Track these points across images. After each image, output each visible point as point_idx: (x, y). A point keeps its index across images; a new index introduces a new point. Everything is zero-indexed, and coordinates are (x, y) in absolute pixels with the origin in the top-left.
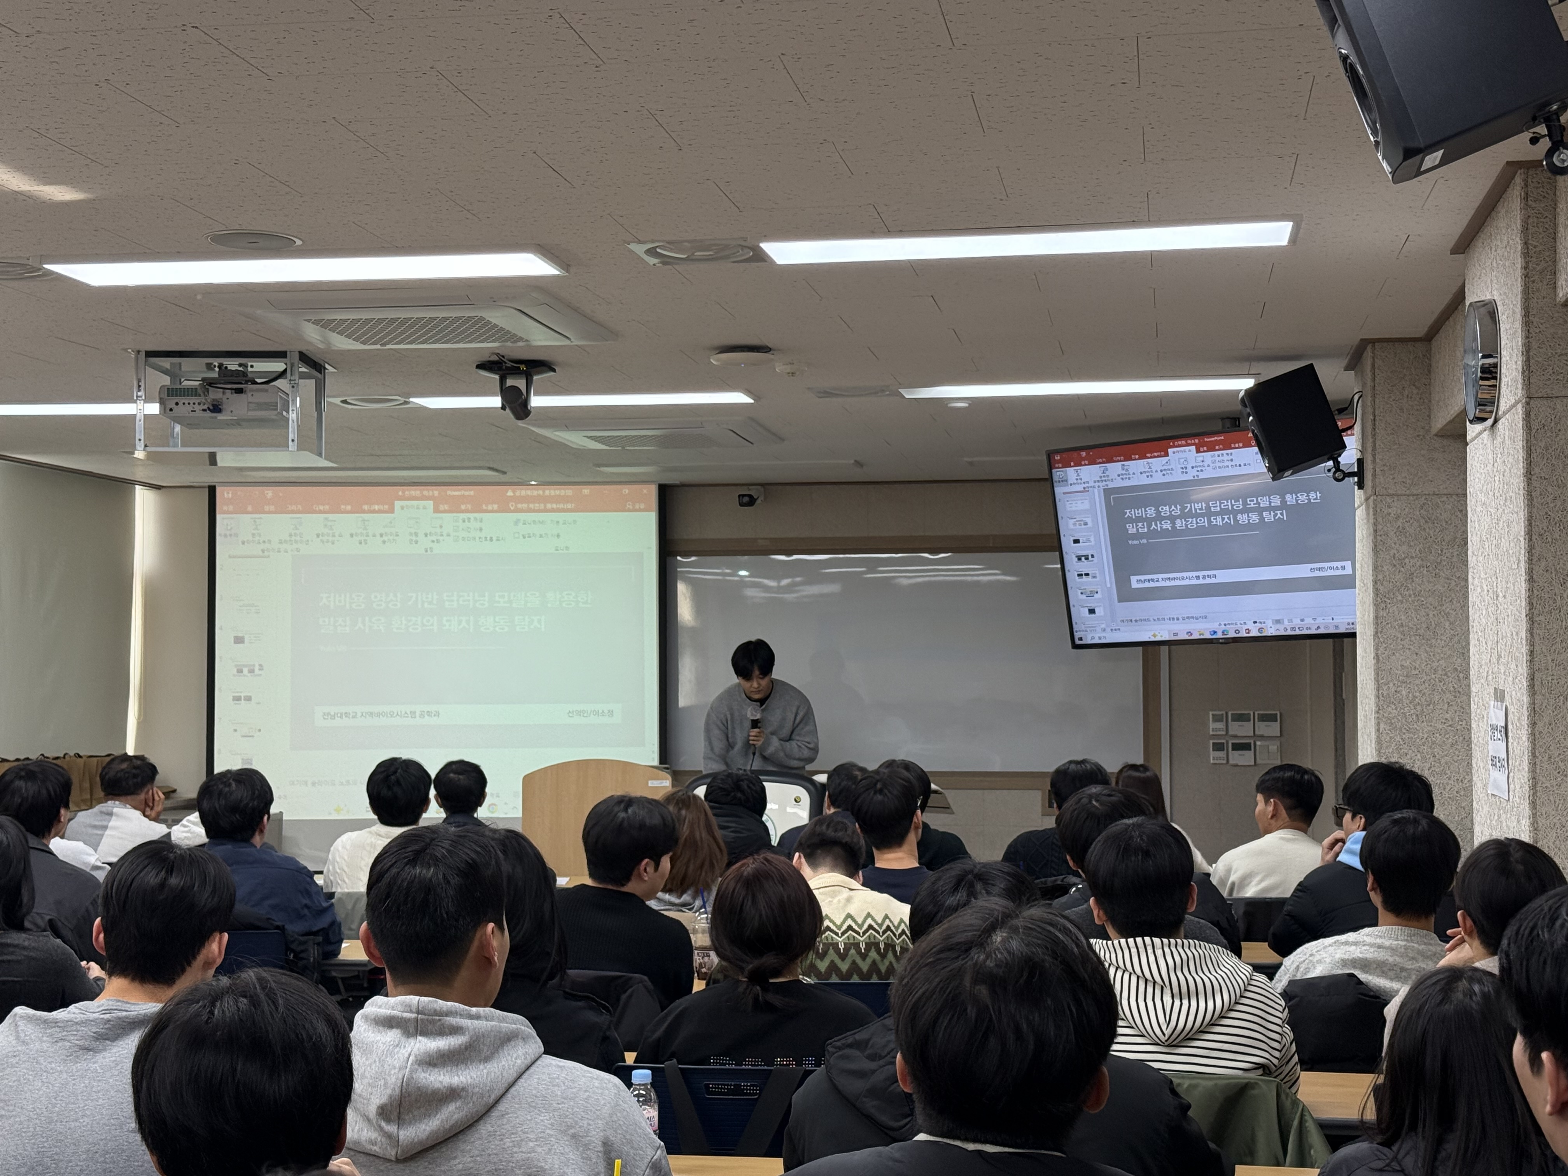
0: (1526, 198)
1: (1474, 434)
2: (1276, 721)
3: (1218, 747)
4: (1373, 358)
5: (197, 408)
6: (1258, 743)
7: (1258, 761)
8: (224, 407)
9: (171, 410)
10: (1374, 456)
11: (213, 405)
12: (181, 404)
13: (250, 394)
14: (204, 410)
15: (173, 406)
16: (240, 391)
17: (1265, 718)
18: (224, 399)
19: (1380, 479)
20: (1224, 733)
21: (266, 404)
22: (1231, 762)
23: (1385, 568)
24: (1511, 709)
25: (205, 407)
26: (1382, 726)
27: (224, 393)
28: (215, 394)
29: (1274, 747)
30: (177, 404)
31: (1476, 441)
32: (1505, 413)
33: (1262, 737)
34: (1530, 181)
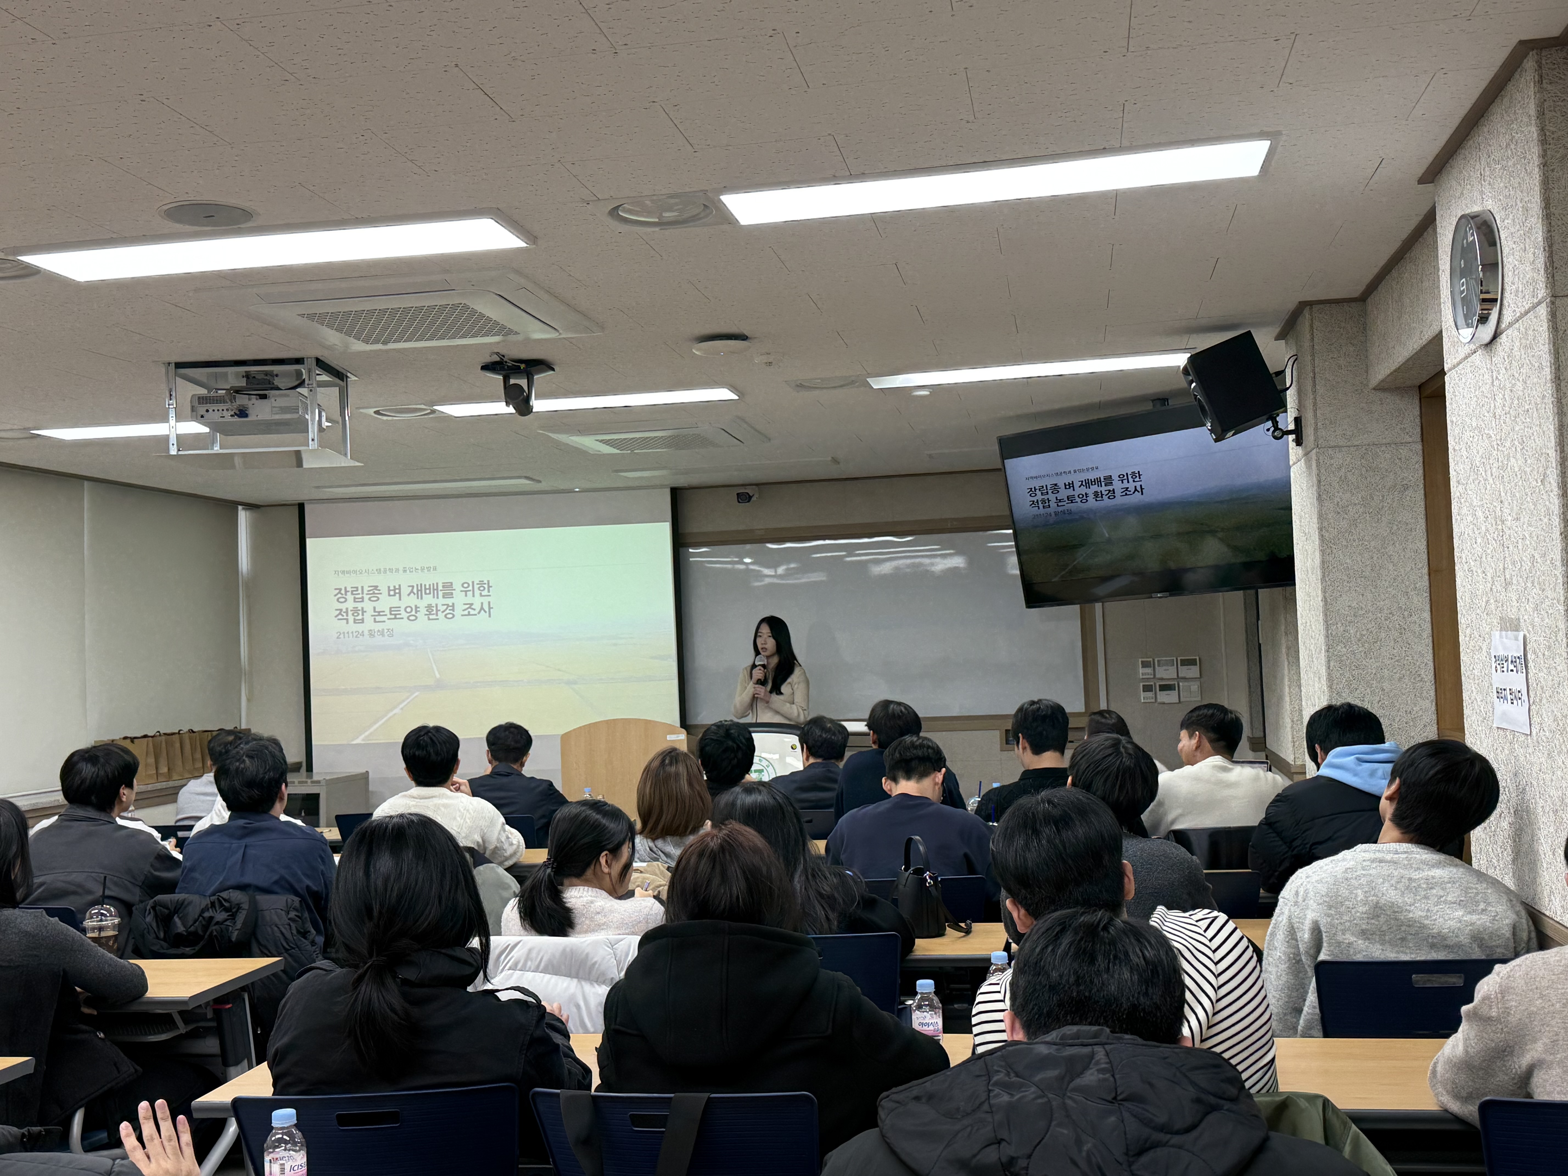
0: (1541, 82)
1: (1455, 361)
2: (1196, 665)
3: (1147, 689)
4: (1312, 320)
5: (225, 413)
6: (1181, 684)
7: (1182, 700)
8: (250, 412)
9: (202, 416)
10: (1315, 411)
11: (240, 410)
12: (211, 411)
13: (273, 400)
14: (232, 416)
15: (204, 413)
16: (264, 397)
17: (1185, 663)
18: (250, 405)
19: (1322, 433)
20: (1152, 677)
21: (287, 407)
22: (1159, 700)
23: (1330, 516)
24: (1531, 637)
25: (232, 413)
26: (1332, 664)
27: (250, 399)
28: (242, 400)
29: (1195, 687)
30: (207, 411)
31: (1461, 366)
32: (1510, 325)
33: (1185, 679)
34: (1544, 62)
